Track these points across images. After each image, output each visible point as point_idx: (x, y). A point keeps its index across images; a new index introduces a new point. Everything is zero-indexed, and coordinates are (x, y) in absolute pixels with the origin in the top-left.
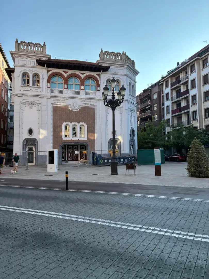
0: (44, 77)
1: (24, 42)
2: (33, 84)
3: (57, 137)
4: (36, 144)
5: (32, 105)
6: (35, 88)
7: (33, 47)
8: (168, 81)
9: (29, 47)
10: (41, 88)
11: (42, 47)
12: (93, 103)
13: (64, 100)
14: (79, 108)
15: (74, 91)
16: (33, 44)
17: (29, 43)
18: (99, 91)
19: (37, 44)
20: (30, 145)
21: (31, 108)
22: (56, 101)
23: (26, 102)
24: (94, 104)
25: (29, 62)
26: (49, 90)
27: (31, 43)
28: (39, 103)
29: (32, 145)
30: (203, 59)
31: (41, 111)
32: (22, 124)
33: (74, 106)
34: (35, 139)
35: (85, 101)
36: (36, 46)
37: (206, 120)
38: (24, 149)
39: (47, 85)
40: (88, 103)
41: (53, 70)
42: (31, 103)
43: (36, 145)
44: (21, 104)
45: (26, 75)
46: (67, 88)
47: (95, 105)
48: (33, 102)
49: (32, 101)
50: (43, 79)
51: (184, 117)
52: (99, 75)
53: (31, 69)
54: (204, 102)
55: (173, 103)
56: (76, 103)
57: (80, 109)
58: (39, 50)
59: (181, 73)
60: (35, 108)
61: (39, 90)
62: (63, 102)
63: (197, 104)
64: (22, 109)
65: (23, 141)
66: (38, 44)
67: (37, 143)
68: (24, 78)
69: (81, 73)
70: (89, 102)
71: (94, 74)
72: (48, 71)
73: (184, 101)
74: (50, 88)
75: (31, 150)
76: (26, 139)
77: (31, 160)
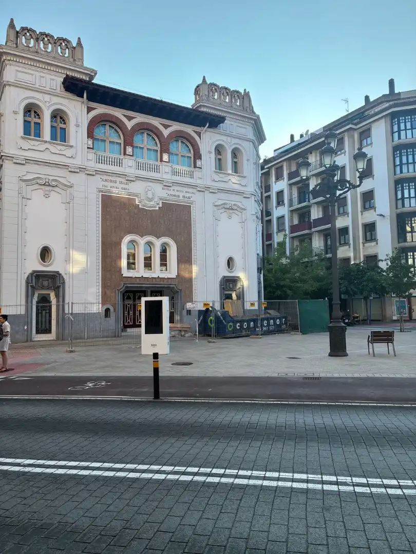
0: (80, 120)
1: (29, 30)
2: (54, 137)
3: (110, 271)
4: (59, 287)
5: (51, 188)
6: (59, 147)
7: (50, 46)
8: (282, 167)
9: (42, 45)
10: (72, 149)
11: (74, 48)
12: (188, 195)
13: (125, 182)
14: (158, 204)
15: (148, 165)
16: (52, 37)
17: (42, 34)
18: (201, 168)
19: (61, 39)
20: (43, 288)
21: (47, 196)
22: (109, 184)
23: (34, 179)
24: (189, 198)
25: (43, 80)
26: (91, 156)
27: (47, 35)
28: (69, 184)
29: (48, 288)
30: (361, 130)
31: (71, 204)
32: (23, 233)
33: (148, 197)
34: (57, 272)
35: (171, 188)
36: (58, 44)
37: (367, 245)
38: (30, 299)
39: (86, 142)
40: (177, 194)
41: (101, 109)
42: (47, 184)
43: (61, 289)
44: (21, 182)
45: (33, 113)
46: (132, 156)
47: (191, 199)
48: (53, 180)
49: (51, 178)
50: (78, 126)
51: (317, 238)
52: (199, 134)
53: (47, 98)
54: (362, 212)
55: (292, 211)
56: (152, 191)
57: (161, 206)
58: (66, 56)
59: (311, 153)
60: (56, 197)
61: (69, 152)
62: (124, 186)
63: (348, 214)
64: (24, 194)
65: (25, 278)
66: (64, 40)
67: (64, 283)
68: (28, 119)
69: (163, 125)
70: (181, 191)
71: (189, 129)
72: (90, 109)
73: (318, 207)
74: (94, 151)
75: (44, 300)
76: (34, 272)
77: (46, 327)
